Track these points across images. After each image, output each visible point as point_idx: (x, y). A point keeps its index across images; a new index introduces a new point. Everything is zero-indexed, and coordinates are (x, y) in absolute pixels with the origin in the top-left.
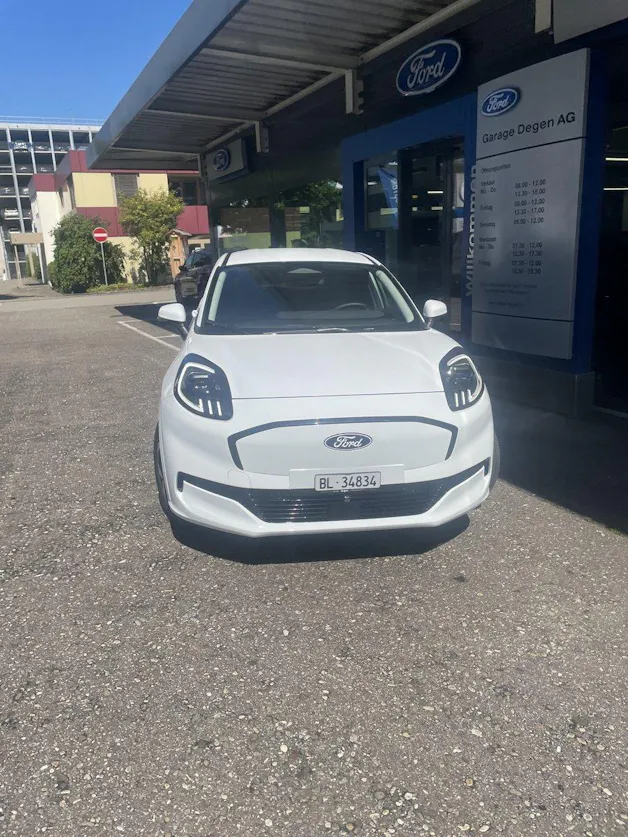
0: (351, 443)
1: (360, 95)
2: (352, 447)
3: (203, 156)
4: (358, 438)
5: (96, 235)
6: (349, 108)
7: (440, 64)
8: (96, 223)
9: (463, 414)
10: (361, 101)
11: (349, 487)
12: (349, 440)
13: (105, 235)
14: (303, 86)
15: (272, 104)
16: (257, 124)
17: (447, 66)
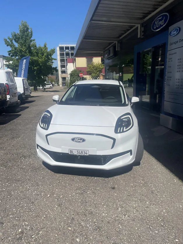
0: (79, 140)
1: (143, 32)
2: (79, 142)
3: (104, 52)
4: (81, 139)
5: (80, 75)
6: (139, 36)
7: (163, 21)
8: (80, 71)
9: (119, 135)
10: (143, 34)
11: (79, 154)
12: (78, 140)
13: (82, 75)
14: (128, 30)
15: (120, 36)
16: (117, 42)
17: (165, 22)
